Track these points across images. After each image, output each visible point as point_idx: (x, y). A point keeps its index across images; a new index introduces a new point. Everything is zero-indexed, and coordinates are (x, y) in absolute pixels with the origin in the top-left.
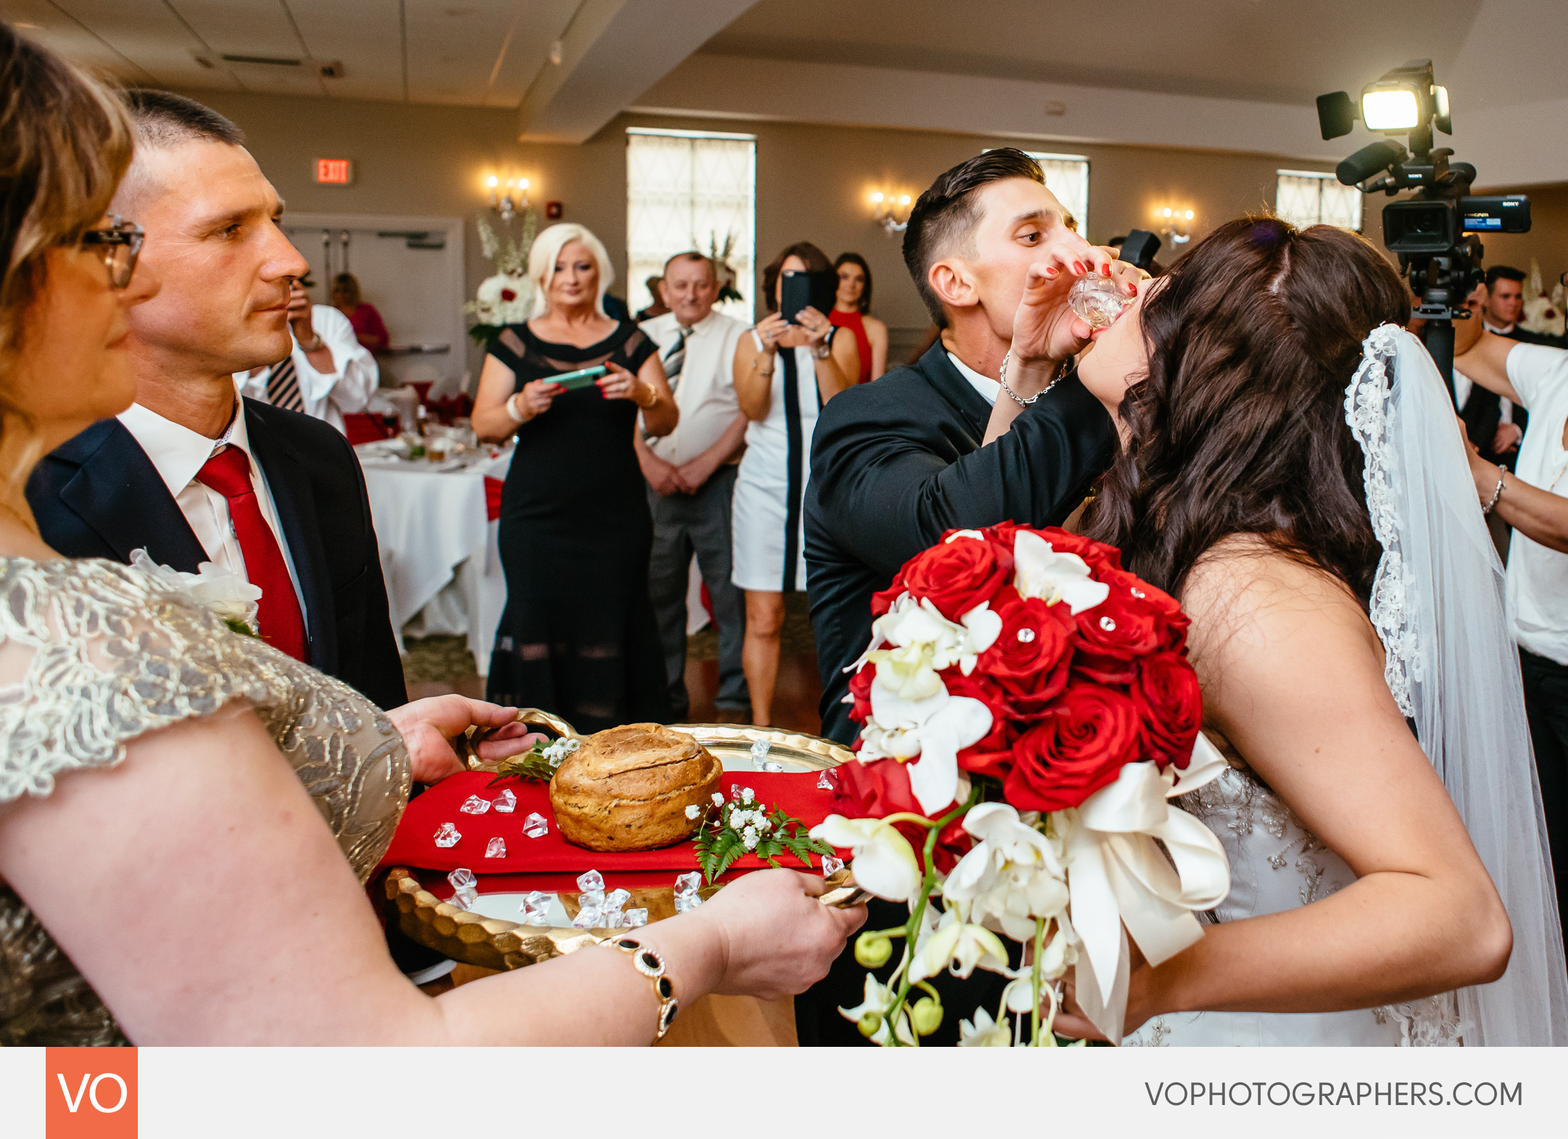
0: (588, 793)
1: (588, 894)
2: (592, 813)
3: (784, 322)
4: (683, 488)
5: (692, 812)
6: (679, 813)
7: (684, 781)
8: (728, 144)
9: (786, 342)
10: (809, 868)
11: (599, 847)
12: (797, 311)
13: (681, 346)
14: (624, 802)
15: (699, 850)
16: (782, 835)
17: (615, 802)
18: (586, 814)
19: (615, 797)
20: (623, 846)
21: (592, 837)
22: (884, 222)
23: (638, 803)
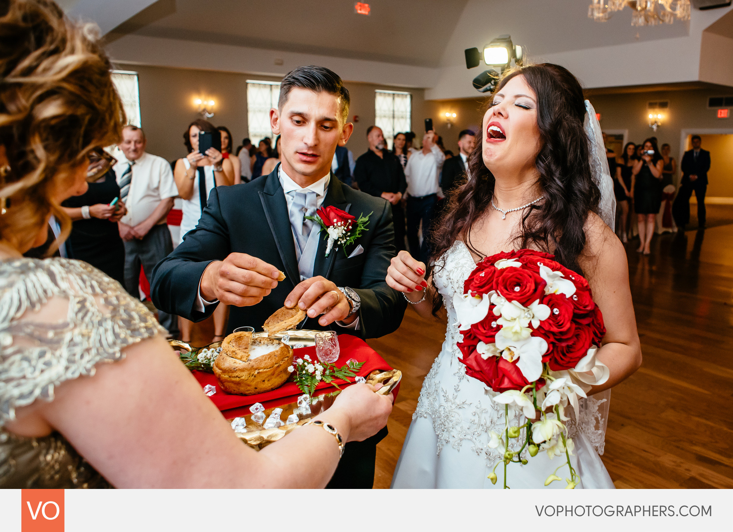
0: (242, 370)
1: (256, 414)
2: (246, 379)
3: (201, 155)
4: (137, 236)
5: (291, 369)
6: (286, 370)
7: (284, 356)
8: (124, 76)
9: (200, 164)
10: (350, 383)
11: (250, 393)
12: (206, 150)
13: (130, 170)
14: (261, 371)
15: (299, 385)
16: (330, 372)
17: (256, 372)
18: (243, 380)
19: (256, 369)
20: (262, 391)
21: (246, 390)
22: (202, 113)
23: (267, 370)
